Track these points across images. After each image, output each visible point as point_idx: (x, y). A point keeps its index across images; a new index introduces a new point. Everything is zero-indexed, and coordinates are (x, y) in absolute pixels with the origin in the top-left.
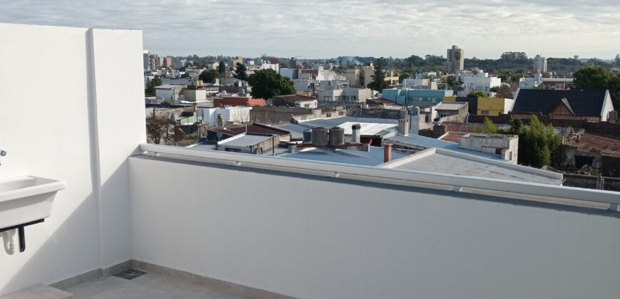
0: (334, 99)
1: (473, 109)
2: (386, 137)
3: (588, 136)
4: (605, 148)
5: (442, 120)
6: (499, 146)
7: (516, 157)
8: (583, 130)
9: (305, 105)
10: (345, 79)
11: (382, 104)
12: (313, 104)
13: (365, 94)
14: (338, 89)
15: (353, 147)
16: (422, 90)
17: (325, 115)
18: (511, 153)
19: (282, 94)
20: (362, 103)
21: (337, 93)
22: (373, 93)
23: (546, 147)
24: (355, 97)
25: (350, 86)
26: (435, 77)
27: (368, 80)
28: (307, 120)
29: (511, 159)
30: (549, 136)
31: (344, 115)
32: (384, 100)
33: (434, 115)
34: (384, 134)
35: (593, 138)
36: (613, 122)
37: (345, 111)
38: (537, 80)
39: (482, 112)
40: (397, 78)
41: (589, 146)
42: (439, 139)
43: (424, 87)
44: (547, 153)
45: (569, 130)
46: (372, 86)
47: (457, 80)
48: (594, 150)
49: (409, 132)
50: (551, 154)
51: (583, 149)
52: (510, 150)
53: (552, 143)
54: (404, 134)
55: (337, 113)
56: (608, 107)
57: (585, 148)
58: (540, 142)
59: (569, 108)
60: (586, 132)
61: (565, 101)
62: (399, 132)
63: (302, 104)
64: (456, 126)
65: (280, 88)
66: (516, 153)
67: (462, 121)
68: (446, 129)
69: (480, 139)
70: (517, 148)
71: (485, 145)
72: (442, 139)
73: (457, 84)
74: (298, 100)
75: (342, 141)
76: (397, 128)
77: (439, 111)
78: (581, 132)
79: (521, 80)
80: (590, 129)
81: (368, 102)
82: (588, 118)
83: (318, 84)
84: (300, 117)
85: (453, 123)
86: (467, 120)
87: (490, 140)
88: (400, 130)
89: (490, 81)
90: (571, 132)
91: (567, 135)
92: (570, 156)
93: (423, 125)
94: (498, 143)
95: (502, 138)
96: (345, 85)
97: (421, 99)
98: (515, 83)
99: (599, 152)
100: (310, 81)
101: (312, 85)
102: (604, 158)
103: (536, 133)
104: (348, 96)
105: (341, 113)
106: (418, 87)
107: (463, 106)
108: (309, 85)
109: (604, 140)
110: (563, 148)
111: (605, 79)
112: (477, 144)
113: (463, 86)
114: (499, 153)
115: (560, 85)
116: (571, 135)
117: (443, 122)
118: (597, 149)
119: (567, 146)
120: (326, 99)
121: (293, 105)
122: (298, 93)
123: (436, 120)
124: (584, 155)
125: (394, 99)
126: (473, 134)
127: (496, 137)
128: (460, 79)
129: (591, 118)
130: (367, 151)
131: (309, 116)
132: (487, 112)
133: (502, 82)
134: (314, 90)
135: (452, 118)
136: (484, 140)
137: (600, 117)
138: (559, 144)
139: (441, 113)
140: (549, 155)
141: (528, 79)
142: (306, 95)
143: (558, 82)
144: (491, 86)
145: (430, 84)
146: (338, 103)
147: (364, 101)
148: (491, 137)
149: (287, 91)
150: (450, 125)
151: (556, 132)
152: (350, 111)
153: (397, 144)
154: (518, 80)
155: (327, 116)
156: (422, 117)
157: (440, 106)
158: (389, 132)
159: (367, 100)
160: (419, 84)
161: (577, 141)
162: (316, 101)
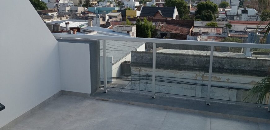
0: (66, 12)
1: (124, 15)
2: (81, 28)
3: (167, 25)
4: (172, 30)
5: (110, 20)
6: (128, 30)
7: (136, 34)
8: (165, 23)
9: (52, 15)
10: (73, 2)
11: (88, 14)
12: (56, 14)
13: (81, 9)
14: (68, 7)
15: (64, 32)
16: (107, 7)
17: (59, 19)
18: (133, 33)
19: (41, 9)
20: (79, 13)
21: (68, 9)
22: (85, 9)
23: (149, 31)
24: (76, 11)
25: (74, 5)
26: (113, 2)
27: (83, 3)
28: (51, 21)
29: (133, 35)
30: (151, 26)
31: (69, 19)
32: (89, 12)
33: (107, 18)
34: (82, 26)
35: (168, 26)
36: (178, 19)
37: (69, 17)
38: (153, 3)
39: (128, 16)
40: (96, 2)
41: (166, 29)
42: (108, 28)
43: (108, 6)
44: (150, 32)
45: (159, 23)
46: (84, 6)
47: (122, 3)
48: (167, 31)
49: (93, 25)
50: (152, 33)
51: (163, 30)
52: (133, 31)
53: (152, 29)
54: (90, 26)
55: (65, 18)
56: (176, 13)
57: (165, 30)
58: (147, 28)
59: (161, 14)
60: (166, 24)
61: (160, 11)
62: (88, 25)
63: (50, 14)
64: (116, 23)
65: (40, 7)
66: (136, 33)
67: (119, 20)
68: (111, 24)
69: (121, 27)
70: (136, 30)
71: (123, 30)
72: (109, 28)
73: (122, 5)
74: (48, 12)
75: (59, 30)
76: (87, 24)
77: (109, 16)
78: (165, 24)
79: (147, 3)
80: (168, 22)
81: (82, 13)
82: (167, 18)
83: (59, 5)
84: (47, 20)
85: (115, 21)
86: (121, 20)
87: (125, 28)
88: (89, 24)
89: (135, 3)
90: (160, 24)
91: (158, 25)
92: (159, 33)
93: (102, 22)
94: (128, 29)
95: (129, 27)
96: (72, 5)
97: (105, 11)
98: (145, 4)
99: (169, 31)
100: (56, 3)
101: (57, 5)
102: (171, 34)
103: (146, 25)
104: (73, 10)
105: (67, 18)
106: (105, 6)
107: (119, 14)
108: (55, 5)
109: (172, 26)
110: (156, 30)
111: (176, 2)
112: (120, 30)
113: (124, 5)
114: (128, 33)
115: (161, 5)
116: (160, 25)
117: (111, 21)
118: (168, 30)
119: (157, 30)
120: (63, 12)
121: (45, 14)
122: (49, 9)
123: (108, 20)
124: (164, 33)
125: (93, 12)
126: (119, 25)
127: (128, 26)
128: (123, 2)
129: (168, 18)
130: (71, 33)
131: (51, 19)
132: (130, 16)
133: (140, 3)
134: (58, 8)
135: (114, 19)
136: (123, 28)
137: (173, 18)
138: (154, 29)
139: (110, 17)
140: (150, 34)
141: (150, 2)
142: (54, 10)
143: (160, 4)
144: (136, 6)
145: (110, 5)
146: (68, 13)
147: (80, 12)
148: (126, 26)
149: (43, 8)
150: (113, 22)
151: (154, 24)
152: (71, 17)
153: (87, 30)
154: (146, 3)
155: (60, 19)
156: (101, 19)
157: (110, 14)
158: (84, 26)
159: (81, 12)
160: (106, 5)
161: (162, 27)
162: (57, 12)
